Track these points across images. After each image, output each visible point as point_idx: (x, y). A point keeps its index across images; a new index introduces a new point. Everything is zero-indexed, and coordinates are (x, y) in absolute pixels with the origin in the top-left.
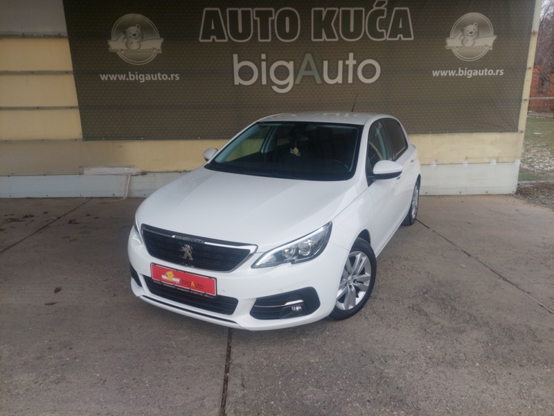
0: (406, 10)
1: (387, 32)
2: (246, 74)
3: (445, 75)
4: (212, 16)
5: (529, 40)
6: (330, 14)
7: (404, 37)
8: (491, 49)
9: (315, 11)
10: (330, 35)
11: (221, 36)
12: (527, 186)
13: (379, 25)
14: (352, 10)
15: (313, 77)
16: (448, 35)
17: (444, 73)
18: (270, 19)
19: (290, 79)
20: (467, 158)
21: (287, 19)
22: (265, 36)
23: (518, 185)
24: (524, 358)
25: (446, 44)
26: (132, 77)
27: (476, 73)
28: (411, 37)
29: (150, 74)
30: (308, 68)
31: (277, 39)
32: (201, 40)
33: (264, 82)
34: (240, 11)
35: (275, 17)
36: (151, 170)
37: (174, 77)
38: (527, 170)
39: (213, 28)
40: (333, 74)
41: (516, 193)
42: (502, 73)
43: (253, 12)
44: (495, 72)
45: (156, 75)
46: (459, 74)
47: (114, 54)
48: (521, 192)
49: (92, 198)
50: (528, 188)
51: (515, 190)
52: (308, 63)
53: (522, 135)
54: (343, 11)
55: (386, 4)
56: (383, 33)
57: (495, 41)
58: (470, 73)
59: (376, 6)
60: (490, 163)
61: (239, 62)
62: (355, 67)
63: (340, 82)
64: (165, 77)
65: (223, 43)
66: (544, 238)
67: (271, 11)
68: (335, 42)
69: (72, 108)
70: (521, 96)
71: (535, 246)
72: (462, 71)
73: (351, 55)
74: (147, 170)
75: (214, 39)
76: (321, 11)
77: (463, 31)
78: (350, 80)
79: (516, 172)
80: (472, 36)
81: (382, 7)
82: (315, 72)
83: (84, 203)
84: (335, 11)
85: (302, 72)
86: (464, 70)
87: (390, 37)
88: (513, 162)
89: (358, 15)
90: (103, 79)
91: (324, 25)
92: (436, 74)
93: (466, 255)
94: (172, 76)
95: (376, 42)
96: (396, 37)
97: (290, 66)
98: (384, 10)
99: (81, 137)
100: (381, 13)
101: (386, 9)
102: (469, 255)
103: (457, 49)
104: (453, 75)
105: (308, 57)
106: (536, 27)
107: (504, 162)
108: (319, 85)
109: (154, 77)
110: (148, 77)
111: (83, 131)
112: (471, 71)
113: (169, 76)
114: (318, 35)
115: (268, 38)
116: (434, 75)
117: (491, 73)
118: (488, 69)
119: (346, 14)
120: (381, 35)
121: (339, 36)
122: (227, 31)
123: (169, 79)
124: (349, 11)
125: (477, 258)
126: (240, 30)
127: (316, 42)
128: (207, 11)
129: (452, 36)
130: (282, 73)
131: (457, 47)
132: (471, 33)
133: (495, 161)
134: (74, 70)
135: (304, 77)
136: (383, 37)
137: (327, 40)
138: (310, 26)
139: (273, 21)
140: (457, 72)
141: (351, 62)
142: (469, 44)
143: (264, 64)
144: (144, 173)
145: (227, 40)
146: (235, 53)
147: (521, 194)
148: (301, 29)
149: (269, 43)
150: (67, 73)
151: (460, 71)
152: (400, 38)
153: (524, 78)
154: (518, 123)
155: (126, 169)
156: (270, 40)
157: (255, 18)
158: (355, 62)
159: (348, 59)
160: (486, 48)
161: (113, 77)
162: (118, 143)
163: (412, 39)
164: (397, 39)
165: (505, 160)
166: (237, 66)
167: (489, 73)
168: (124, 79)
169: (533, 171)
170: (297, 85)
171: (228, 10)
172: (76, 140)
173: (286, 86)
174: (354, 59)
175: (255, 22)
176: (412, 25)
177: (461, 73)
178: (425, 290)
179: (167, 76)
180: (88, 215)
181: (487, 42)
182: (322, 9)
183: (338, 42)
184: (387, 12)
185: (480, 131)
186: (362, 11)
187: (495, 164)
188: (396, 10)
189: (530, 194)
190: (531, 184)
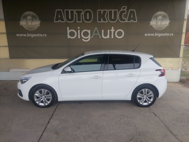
0: (134, 11)
1: (126, 19)
2: (72, 34)
3: (150, 35)
4: (59, 12)
5: (184, 22)
6: (105, 12)
7: (133, 21)
8: (168, 25)
9: (98, 11)
10: (104, 20)
11: (63, 20)
13: (123, 17)
14: (113, 11)
15: (98, 36)
16: (151, 20)
17: (149, 35)
18: (81, 14)
19: (89, 37)
21: (88, 14)
22: (79, 20)
23: (180, 78)
25: (150, 23)
26: (29, 35)
27: (162, 35)
28: (136, 21)
29: (35, 34)
30: (96, 32)
31: (84, 21)
32: (55, 22)
33: (79, 37)
34: (70, 11)
35: (83, 13)
37: (45, 35)
38: (184, 71)
39: (59, 17)
40: (106, 35)
41: (179, 82)
42: (173, 35)
43: (75, 11)
44: (170, 34)
45: (37, 34)
46: (155, 35)
47: (22, 27)
48: (182, 81)
49: (12, 81)
50: (184, 80)
51: (179, 81)
52: (96, 30)
53: (182, 59)
54: (109, 11)
55: (126, 8)
56: (125, 19)
57: (169, 22)
58: (160, 35)
59: (122, 9)
60: (168, 70)
61: (69, 30)
62: (114, 32)
63: (109, 37)
64: (41, 35)
65: (63, 23)
67: (82, 11)
68: (106, 23)
69: (5, 46)
70: (181, 44)
71: (186, 110)
72: (157, 34)
73: (113, 28)
75: (60, 21)
76: (101, 11)
77: (156, 18)
78: (112, 37)
79: (179, 73)
80: (160, 21)
81: (125, 10)
82: (98, 34)
83: (8, 83)
84: (106, 11)
85: (94, 34)
86: (157, 33)
87: (128, 21)
88: (178, 69)
89: (115, 12)
90: (17, 36)
91: (102, 16)
92: (146, 35)
93: (154, 115)
94: (44, 35)
95: (122, 23)
96: (130, 21)
97: (89, 31)
98: (125, 11)
99: (9, 57)
100: (124, 11)
101: (126, 10)
102: (156, 115)
103: (155, 26)
104: (153, 35)
105: (96, 28)
106: (186, 17)
108: (100, 39)
109: (37, 35)
110: (35, 35)
111: (10, 55)
112: (160, 34)
113: (43, 35)
114: (100, 20)
115: (81, 21)
116: (145, 35)
117: (168, 35)
118: (167, 33)
119: (111, 12)
120: (124, 20)
121: (108, 20)
122: (65, 18)
123: (43, 36)
124: (112, 11)
125: (159, 117)
126: (70, 18)
127: (99, 23)
128: (57, 11)
129: (152, 20)
130: (86, 34)
131: (154, 25)
132: (160, 19)
133: (170, 69)
134: (6, 32)
135: (94, 36)
136: (125, 21)
137: (103, 22)
138: (97, 17)
139: (82, 15)
140: (155, 34)
141: (113, 30)
142: (159, 23)
143: (79, 31)
145: (65, 22)
146: (68, 26)
147: (181, 82)
148: (93, 18)
149: (81, 23)
150: (4, 33)
151: (156, 34)
152: (132, 21)
153: (182, 37)
154: (179, 54)
155: (26, 70)
156: (81, 22)
157: (76, 13)
158: (114, 30)
159: (111, 29)
160: (166, 25)
161: (21, 35)
163: (137, 21)
164: (131, 22)
165: (175, 68)
166: (69, 31)
167: (167, 35)
168: (25, 36)
169: (187, 72)
170: (92, 39)
171: (65, 10)
172: (7, 58)
173: (87, 39)
174: (114, 29)
175: (76, 15)
176: (137, 16)
177: (156, 35)
178: (131, 138)
179: (42, 35)
180: (5, 89)
181: (166, 23)
182: (101, 10)
183: (108, 23)
184: (127, 11)
185: (164, 57)
186: (117, 11)
187: (170, 70)
188: (130, 11)
189: (185, 82)
190: (185, 78)
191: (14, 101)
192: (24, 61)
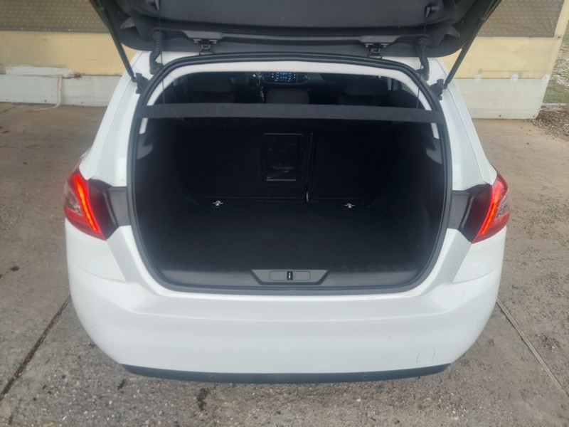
12: (554, 108)
20: (481, 71)
23: (542, 107)
24: (431, 392)
36: (86, 72)
38: (563, 87)
41: (537, 119)
48: (545, 118)
49: (19, 104)
50: (554, 113)
51: (536, 114)
53: (560, 41)
60: (509, 78)
66: (544, 188)
71: (528, 200)
74: (81, 72)
83: (6, 111)
88: (541, 78)
107: (528, 78)
133: (516, 76)
144: (78, 76)
147: (542, 120)
154: (555, 25)
155: (56, 69)
162: (40, 36)
165: (530, 75)
185: (503, 35)
187: (516, 80)
189: (554, 120)
190: (560, 107)
191: (25, 163)
192: (45, 40)
